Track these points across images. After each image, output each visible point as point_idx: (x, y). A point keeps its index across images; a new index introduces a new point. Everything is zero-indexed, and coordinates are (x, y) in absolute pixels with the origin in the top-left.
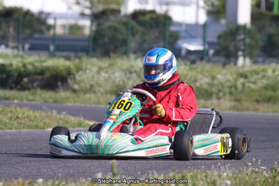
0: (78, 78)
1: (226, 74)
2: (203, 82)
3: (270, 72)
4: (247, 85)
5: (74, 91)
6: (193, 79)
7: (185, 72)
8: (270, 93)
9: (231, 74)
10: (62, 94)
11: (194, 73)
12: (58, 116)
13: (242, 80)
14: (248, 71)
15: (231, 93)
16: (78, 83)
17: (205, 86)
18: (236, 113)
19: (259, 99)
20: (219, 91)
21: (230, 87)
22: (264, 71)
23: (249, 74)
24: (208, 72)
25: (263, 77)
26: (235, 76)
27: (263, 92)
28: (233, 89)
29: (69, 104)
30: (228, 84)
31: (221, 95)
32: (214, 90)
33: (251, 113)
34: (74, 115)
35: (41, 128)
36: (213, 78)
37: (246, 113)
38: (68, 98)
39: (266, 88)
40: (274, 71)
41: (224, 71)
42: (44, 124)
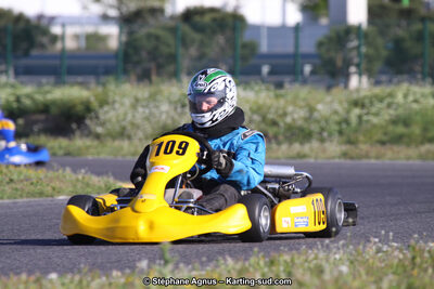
0: (102, 117)
1: (332, 102)
2: (296, 116)
3: (400, 98)
4: (365, 118)
5: (98, 137)
6: (281, 112)
7: (269, 102)
8: (400, 129)
9: (341, 102)
10: (79, 142)
11: (282, 102)
12: (74, 177)
13: (357, 111)
14: (365, 97)
15: (341, 133)
16: (103, 124)
17: (300, 123)
18: (349, 162)
19: (385, 138)
20: (323, 129)
21: (339, 123)
22: (391, 95)
23: (367, 101)
24: (304, 99)
25: (389, 106)
26: (346, 105)
27: (391, 128)
28: (344, 126)
29: (90, 157)
30: (336, 118)
31: (325, 134)
32: (314, 127)
33: (373, 161)
34: (99, 174)
35: (47, 196)
36: (312, 110)
37: (365, 161)
38: (88, 148)
39: (394, 122)
40: (405, 96)
41: (328, 99)
42: (54, 189)
